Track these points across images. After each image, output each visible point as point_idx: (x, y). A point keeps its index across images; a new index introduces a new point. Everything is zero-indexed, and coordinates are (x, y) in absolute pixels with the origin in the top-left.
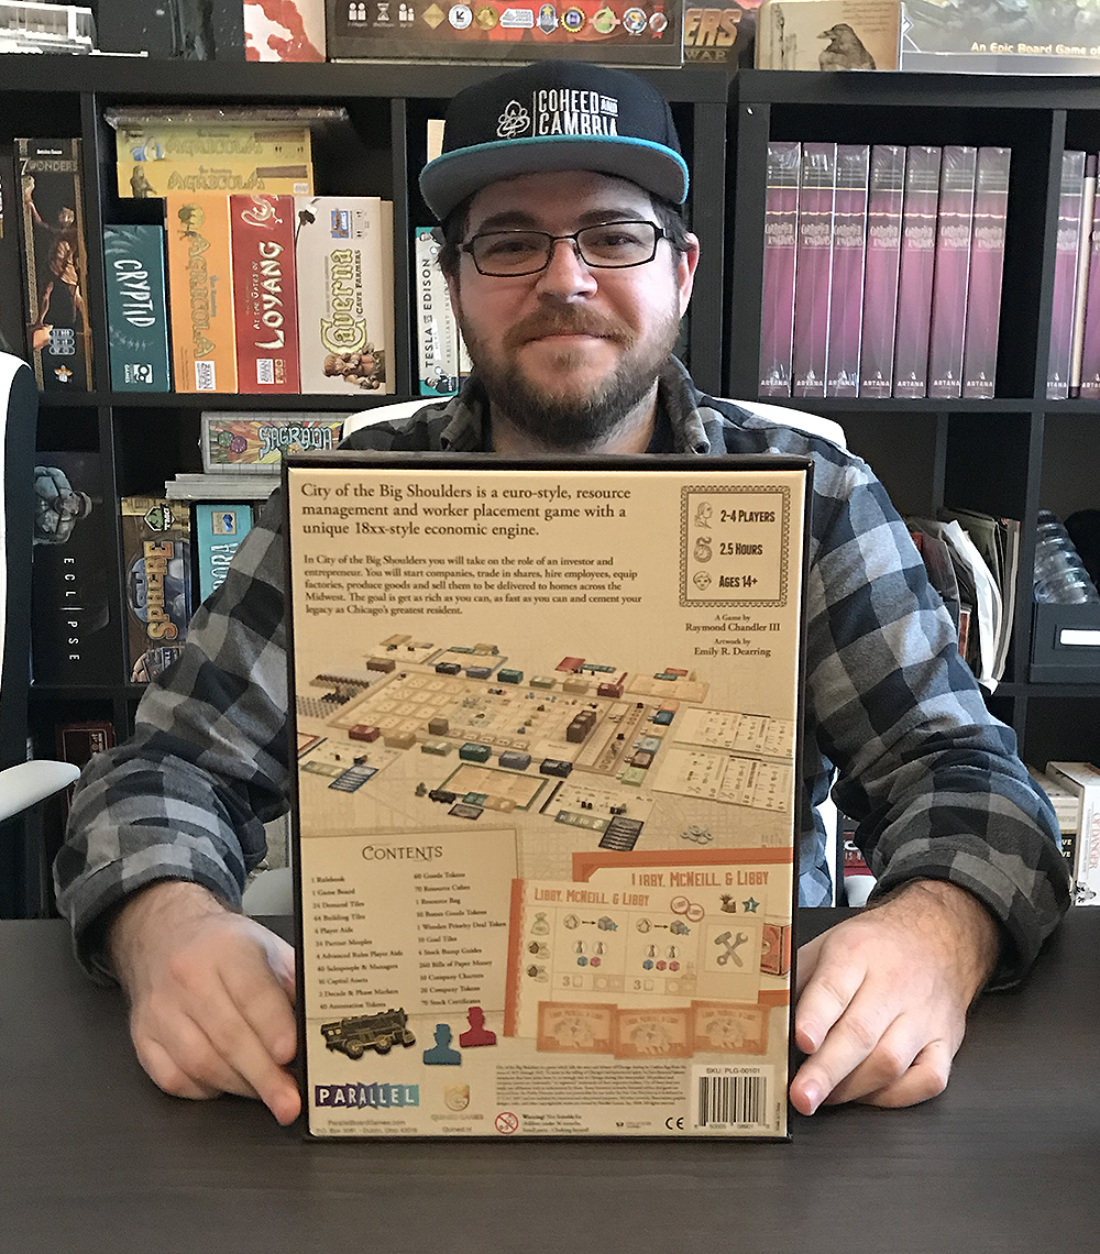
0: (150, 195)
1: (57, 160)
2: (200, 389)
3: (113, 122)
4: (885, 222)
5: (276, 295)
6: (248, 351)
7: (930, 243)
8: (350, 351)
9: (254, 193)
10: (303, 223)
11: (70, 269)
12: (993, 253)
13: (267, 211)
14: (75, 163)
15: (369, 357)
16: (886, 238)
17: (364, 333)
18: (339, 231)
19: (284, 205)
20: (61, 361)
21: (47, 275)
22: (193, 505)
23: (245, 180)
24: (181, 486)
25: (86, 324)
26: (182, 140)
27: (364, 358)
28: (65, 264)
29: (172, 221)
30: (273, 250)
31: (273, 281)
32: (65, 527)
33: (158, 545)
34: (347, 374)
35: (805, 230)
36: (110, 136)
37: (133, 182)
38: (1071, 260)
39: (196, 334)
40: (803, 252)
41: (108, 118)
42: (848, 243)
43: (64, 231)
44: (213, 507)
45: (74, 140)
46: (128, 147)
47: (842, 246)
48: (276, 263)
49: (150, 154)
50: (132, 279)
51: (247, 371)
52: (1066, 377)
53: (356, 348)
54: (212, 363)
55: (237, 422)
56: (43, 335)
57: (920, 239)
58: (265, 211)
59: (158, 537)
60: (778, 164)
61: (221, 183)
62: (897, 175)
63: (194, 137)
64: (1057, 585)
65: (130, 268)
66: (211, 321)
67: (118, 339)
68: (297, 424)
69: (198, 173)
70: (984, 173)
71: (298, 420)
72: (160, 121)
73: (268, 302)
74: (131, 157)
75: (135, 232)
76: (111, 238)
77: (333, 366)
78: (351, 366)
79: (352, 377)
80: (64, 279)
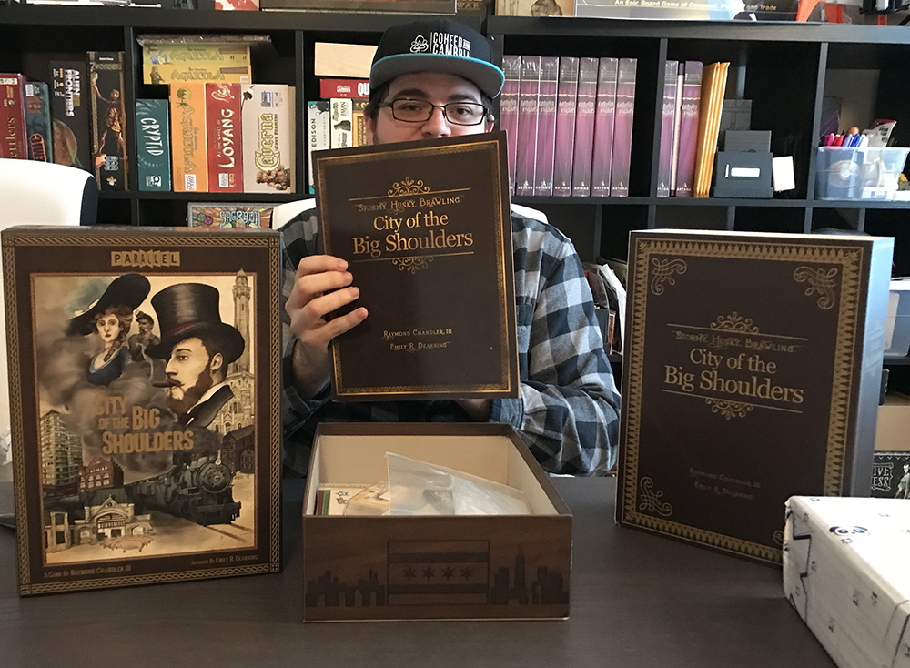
0: (161, 83)
1: (111, 63)
2: (187, 190)
3: (141, 42)
4: (567, 99)
5: (230, 138)
6: (215, 169)
7: (592, 111)
8: (271, 169)
9: (219, 82)
10: (246, 99)
11: (117, 124)
12: (627, 116)
13: (226, 92)
14: (121, 65)
15: (281, 173)
16: (568, 108)
17: (279, 160)
18: (266, 104)
19: (236, 89)
20: (110, 174)
21: (104, 126)
23: (214, 75)
25: (125, 153)
26: (179, 52)
27: (279, 173)
28: (114, 120)
29: (173, 97)
30: (229, 113)
31: (229, 131)
34: (269, 182)
35: (523, 103)
36: (140, 50)
37: (151, 75)
38: (671, 120)
39: (186, 160)
40: (522, 116)
41: (138, 41)
42: (547, 111)
43: (113, 102)
45: (120, 53)
46: (149, 57)
47: (543, 112)
48: (230, 121)
49: (162, 60)
50: (151, 128)
51: (214, 180)
52: (668, 184)
53: (274, 168)
54: (194, 176)
55: (207, 208)
56: (101, 159)
57: (587, 109)
58: (225, 92)
60: (508, 67)
61: (201, 77)
62: (574, 73)
63: (186, 51)
65: (150, 123)
66: (194, 152)
67: (143, 162)
68: (241, 210)
69: (188, 70)
70: (622, 73)
71: (242, 207)
72: (167, 42)
73: (226, 142)
74: (151, 62)
75: (153, 103)
76: (140, 106)
77: (262, 178)
78: (271, 177)
79: (272, 183)
80: (113, 128)
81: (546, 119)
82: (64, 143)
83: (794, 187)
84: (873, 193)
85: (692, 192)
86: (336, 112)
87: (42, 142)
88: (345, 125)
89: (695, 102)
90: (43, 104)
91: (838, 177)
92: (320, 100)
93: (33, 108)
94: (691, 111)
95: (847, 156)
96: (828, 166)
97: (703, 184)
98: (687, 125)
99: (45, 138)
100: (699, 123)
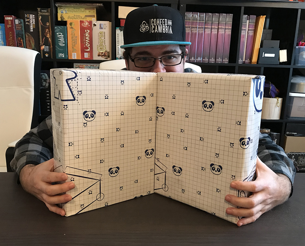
0: (64, 20)
1: (45, 12)
2: (73, 58)
3: (57, 5)
4: (208, 28)
5: (88, 40)
6: (83, 52)
7: (217, 32)
8: (103, 51)
9: (84, 20)
10: (94, 26)
12: (229, 34)
13: (87, 24)
14: (49, 13)
15: (106, 53)
16: (208, 31)
17: (106, 48)
18: (101, 28)
19: (90, 23)
20: (46, 52)
23: (83, 18)
25: (51, 45)
26: (71, 9)
28: (47, 33)
29: (68, 25)
30: (88, 31)
31: (88, 37)
34: (102, 56)
35: (192, 29)
36: (56, 8)
37: (61, 17)
38: (244, 36)
39: (73, 48)
40: (192, 34)
41: (56, 4)
42: (201, 32)
43: (47, 27)
45: (49, 9)
46: (60, 10)
47: (199, 32)
48: (88, 34)
49: (64, 12)
50: (60, 36)
51: (83, 55)
52: (242, 59)
54: (76, 53)
55: (81, 65)
56: (43, 47)
58: (86, 24)
60: (187, 16)
61: (78, 18)
62: (210, 19)
63: (73, 9)
65: (60, 34)
66: (76, 45)
67: (57, 48)
68: (92, 66)
69: (73, 16)
70: (228, 19)
72: (66, 5)
73: (87, 42)
74: (60, 12)
75: (61, 27)
76: (56, 28)
77: (99, 54)
78: (103, 54)
79: (103, 56)
80: (47, 36)
81: (200, 35)
82: (30, 41)
83: (287, 61)
85: (251, 62)
87: (22, 41)
89: (253, 30)
90: (22, 27)
92: (121, 27)
93: (18, 28)
94: (251, 33)
96: (299, 52)
97: (255, 59)
98: (250, 39)
99: (23, 39)
100: (254, 38)
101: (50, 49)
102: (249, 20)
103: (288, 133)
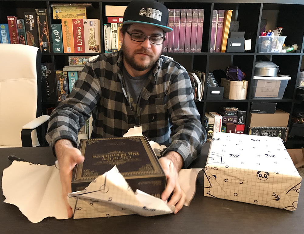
0: (59, 19)
1: (43, 13)
2: (68, 52)
3: (52, 6)
4: (183, 22)
5: (80, 36)
6: (76, 46)
7: (191, 26)
9: (76, 18)
10: (85, 24)
11: (46, 32)
12: (201, 28)
14: (46, 13)
15: (96, 46)
16: (183, 25)
17: (95, 42)
18: (91, 25)
19: (82, 20)
20: (44, 48)
21: (42, 33)
22: (68, 72)
23: (75, 16)
24: (66, 69)
25: (49, 41)
26: (64, 9)
28: (45, 31)
29: (63, 23)
30: (80, 28)
31: (80, 34)
32: (46, 76)
33: (62, 78)
34: (93, 49)
36: (52, 8)
37: (56, 17)
38: (214, 28)
39: (67, 43)
42: (177, 26)
43: (44, 25)
44: (71, 72)
45: (45, 10)
46: (55, 10)
48: (80, 31)
49: (59, 12)
50: (56, 33)
51: (76, 49)
52: (213, 48)
54: (70, 48)
55: (74, 58)
56: (42, 43)
57: (189, 25)
59: (62, 77)
61: (71, 17)
62: (185, 14)
63: (66, 8)
64: (211, 83)
65: (56, 32)
66: (70, 40)
67: (54, 44)
69: (67, 15)
70: (200, 14)
71: (85, 57)
72: (60, 6)
73: (79, 37)
74: (55, 12)
75: (57, 26)
76: (52, 27)
77: (90, 48)
78: (93, 48)
79: (94, 50)
82: (30, 38)
83: (251, 49)
84: (275, 50)
85: (220, 51)
86: (113, 27)
87: (23, 38)
88: (115, 31)
89: (222, 23)
90: (23, 26)
91: (264, 46)
92: (108, 23)
93: (20, 27)
94: (221, 26)
95: (267, 39)
96: (261, 42)
97: (224, 48)
98: (219, 30)
99: (24, 37)
100: (223, 29)
101: (48, 44)
102: (219, 14)
103: (252, 111)
